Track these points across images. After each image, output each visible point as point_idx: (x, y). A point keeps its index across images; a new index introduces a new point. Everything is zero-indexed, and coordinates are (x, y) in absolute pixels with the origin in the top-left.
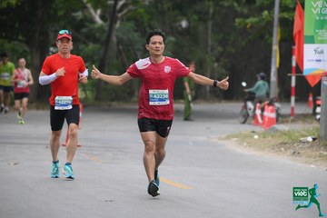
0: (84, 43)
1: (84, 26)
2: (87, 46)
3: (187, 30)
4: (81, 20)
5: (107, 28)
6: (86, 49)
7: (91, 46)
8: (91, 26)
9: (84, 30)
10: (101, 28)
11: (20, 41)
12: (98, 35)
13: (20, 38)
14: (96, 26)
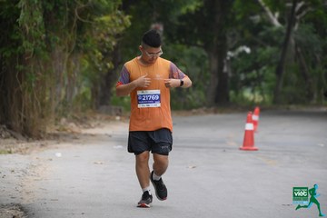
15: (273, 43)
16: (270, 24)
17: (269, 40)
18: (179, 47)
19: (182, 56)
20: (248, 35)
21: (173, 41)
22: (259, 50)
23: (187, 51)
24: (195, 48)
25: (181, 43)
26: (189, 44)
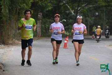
0: (69, 19)
1: (69, 15)
2: (70, 20)
3: (98, 15)
4: (68, 13)
5: (75, 15)
6: (70, 21)
7: (71, 20)
8: (71, 15)
9: (69, 16)
10: (74, 15)
11: (52, 19)
12: (73, 17)
13: (52, 18)
14: (72, 15)
15: (72, 19)
16: (71, 13)
17: (71, 18)
18: (46, 19)
19: (47, 22)
20: (65, 16)
21: (45, 18)
22: (68, 20)
23: (48, 21)
24: (51, 20)
25: (47, 18)
26: (49, 19)
